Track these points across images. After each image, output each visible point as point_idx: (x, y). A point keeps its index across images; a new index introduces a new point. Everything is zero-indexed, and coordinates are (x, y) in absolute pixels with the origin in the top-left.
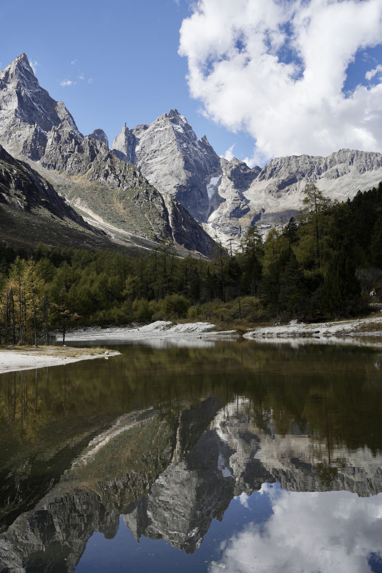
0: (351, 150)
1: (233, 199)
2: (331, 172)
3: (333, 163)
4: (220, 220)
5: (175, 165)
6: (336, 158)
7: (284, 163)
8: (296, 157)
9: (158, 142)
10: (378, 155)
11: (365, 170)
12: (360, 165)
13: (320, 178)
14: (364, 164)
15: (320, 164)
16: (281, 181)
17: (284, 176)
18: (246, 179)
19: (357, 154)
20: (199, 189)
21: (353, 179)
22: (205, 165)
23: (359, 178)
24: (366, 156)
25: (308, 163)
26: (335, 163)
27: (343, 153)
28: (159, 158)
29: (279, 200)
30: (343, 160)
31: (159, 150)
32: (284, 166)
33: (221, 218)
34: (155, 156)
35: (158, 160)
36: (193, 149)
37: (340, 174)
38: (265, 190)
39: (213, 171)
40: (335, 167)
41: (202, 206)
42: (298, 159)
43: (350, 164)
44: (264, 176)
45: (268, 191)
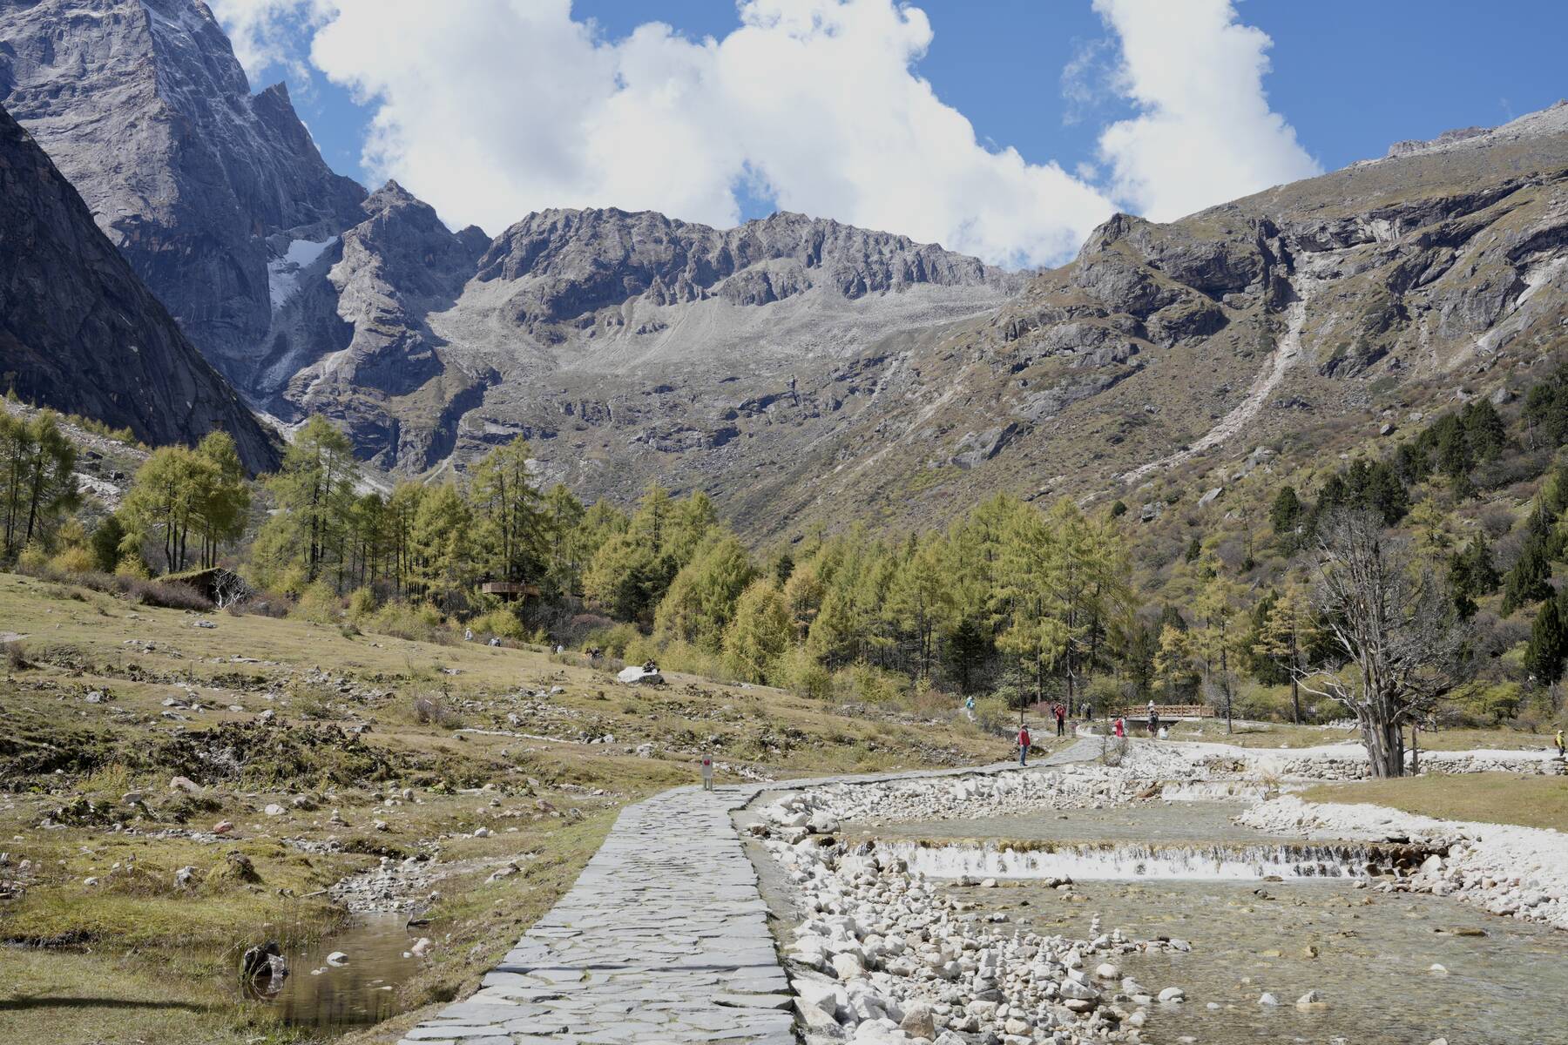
0: (812, 219)
1: (372, 315)
2: (746, 280)
3: (750, 251)
4: (310, 390)
5: (132, 146)
6: (763, 238)
7: (577, 230)
8: (624, 215)
9: (73, 60)
10: (906, 243)
11: (862, 288)
12: (846, 269)
13: (705, 297)
14: (861, 266)
15: (705, 250)
16: (563, 287)
17: (574, 267)
18: (431, 265)
19: (834, 232)
20: (232, 258)
21: (824, 308)
22: (270, 184)
23: (846, 309)
24: (866, 242)
25: (665, 239)
26: (759, 255)
27: (784, 224)
28: (71, 118)
29: (556, 350)
30: (787, 245)
31: (74, 90)
32: (579, 240)
33: (316, 382)
34: (52, 108)
35: (64, 124)
36: (228, 120)
37: (776, 290)
38: (502, 310)
39: (301, 217)
40: (758, 267)
41: (237, 327)
42: (629, 221)
43: (810, 264)
44: (501, 264)
45: (511, 315)
